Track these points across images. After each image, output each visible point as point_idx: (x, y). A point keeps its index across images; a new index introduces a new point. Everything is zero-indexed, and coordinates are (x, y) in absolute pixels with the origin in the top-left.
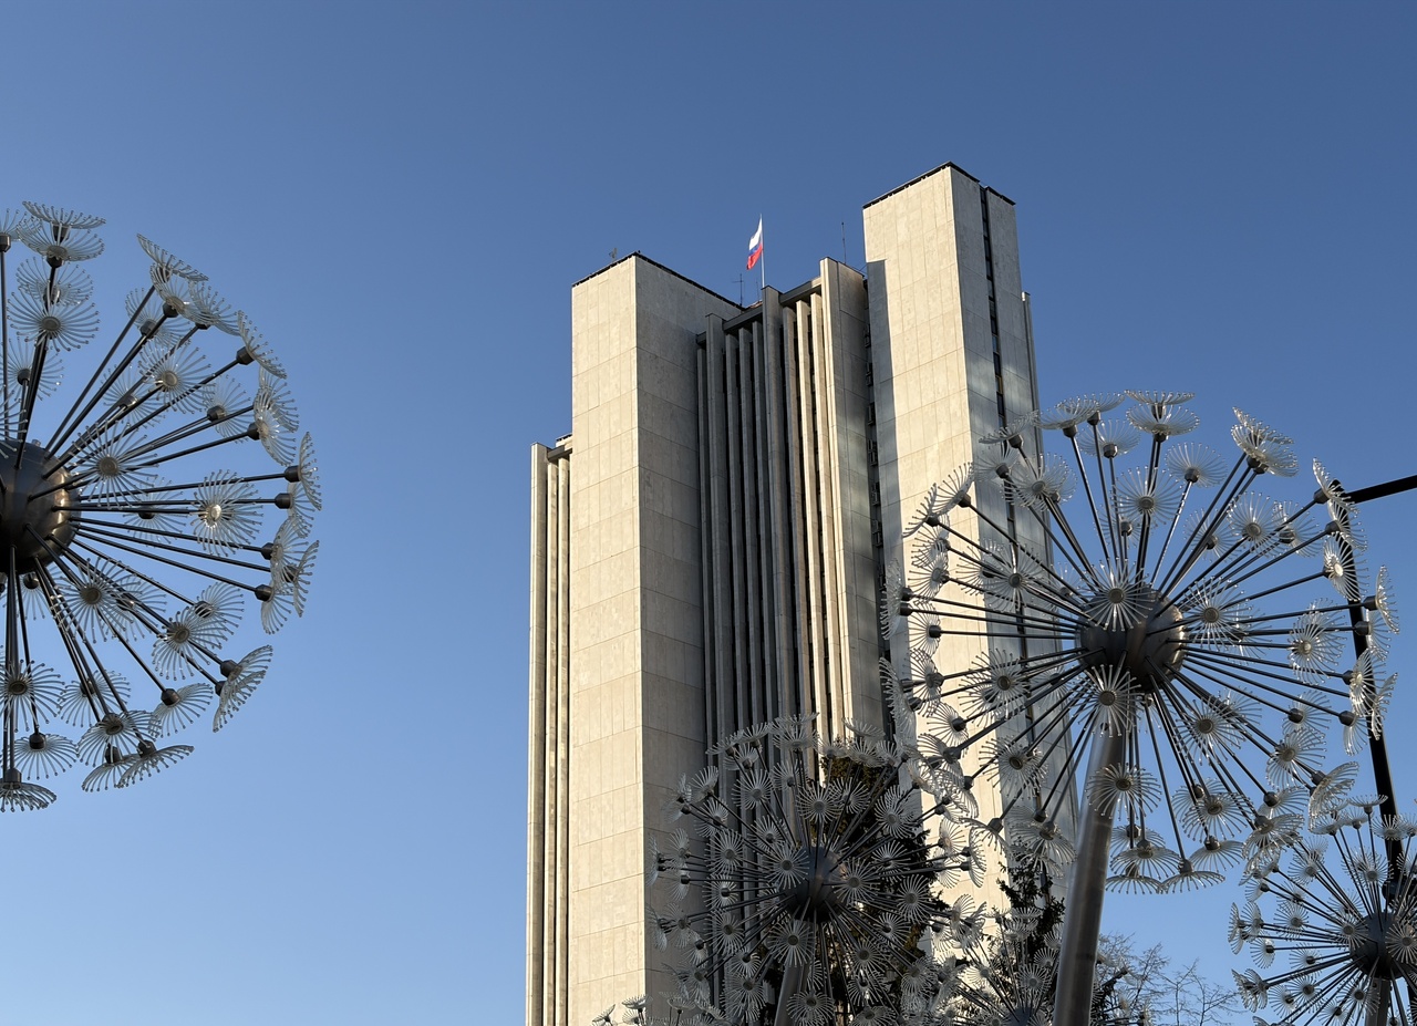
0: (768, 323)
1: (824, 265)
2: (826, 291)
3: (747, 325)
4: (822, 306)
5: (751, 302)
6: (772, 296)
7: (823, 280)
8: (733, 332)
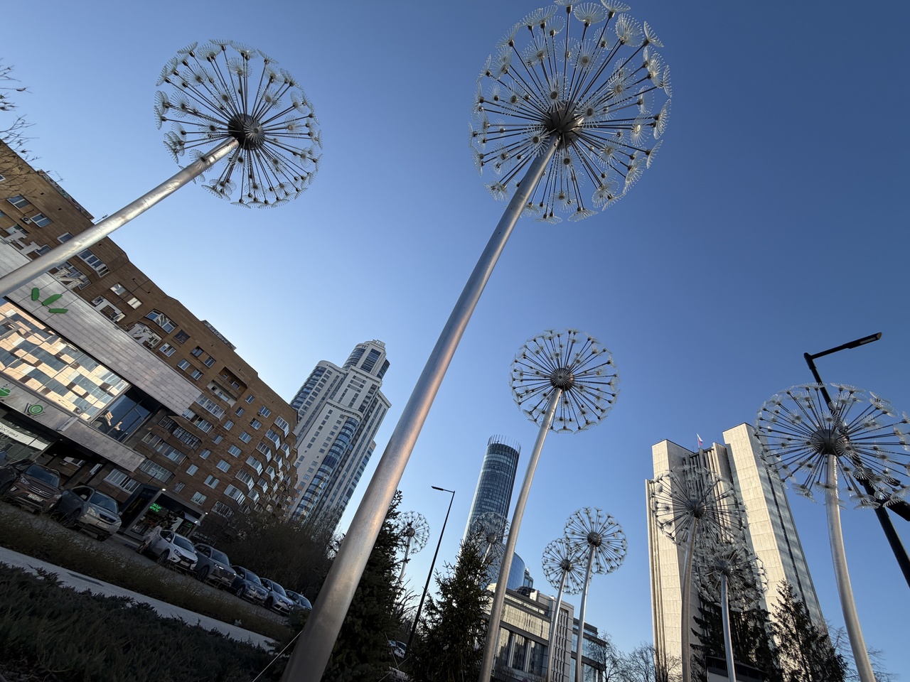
0: (701, 456)
1: (714, 444)
2: (715, 450)
3: (696, 456)
4: (715, 453)
5: (696, 451)
6: (701, 450)
7: (714, 447)
8: (692, 457)
